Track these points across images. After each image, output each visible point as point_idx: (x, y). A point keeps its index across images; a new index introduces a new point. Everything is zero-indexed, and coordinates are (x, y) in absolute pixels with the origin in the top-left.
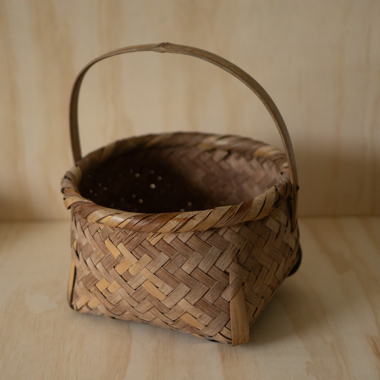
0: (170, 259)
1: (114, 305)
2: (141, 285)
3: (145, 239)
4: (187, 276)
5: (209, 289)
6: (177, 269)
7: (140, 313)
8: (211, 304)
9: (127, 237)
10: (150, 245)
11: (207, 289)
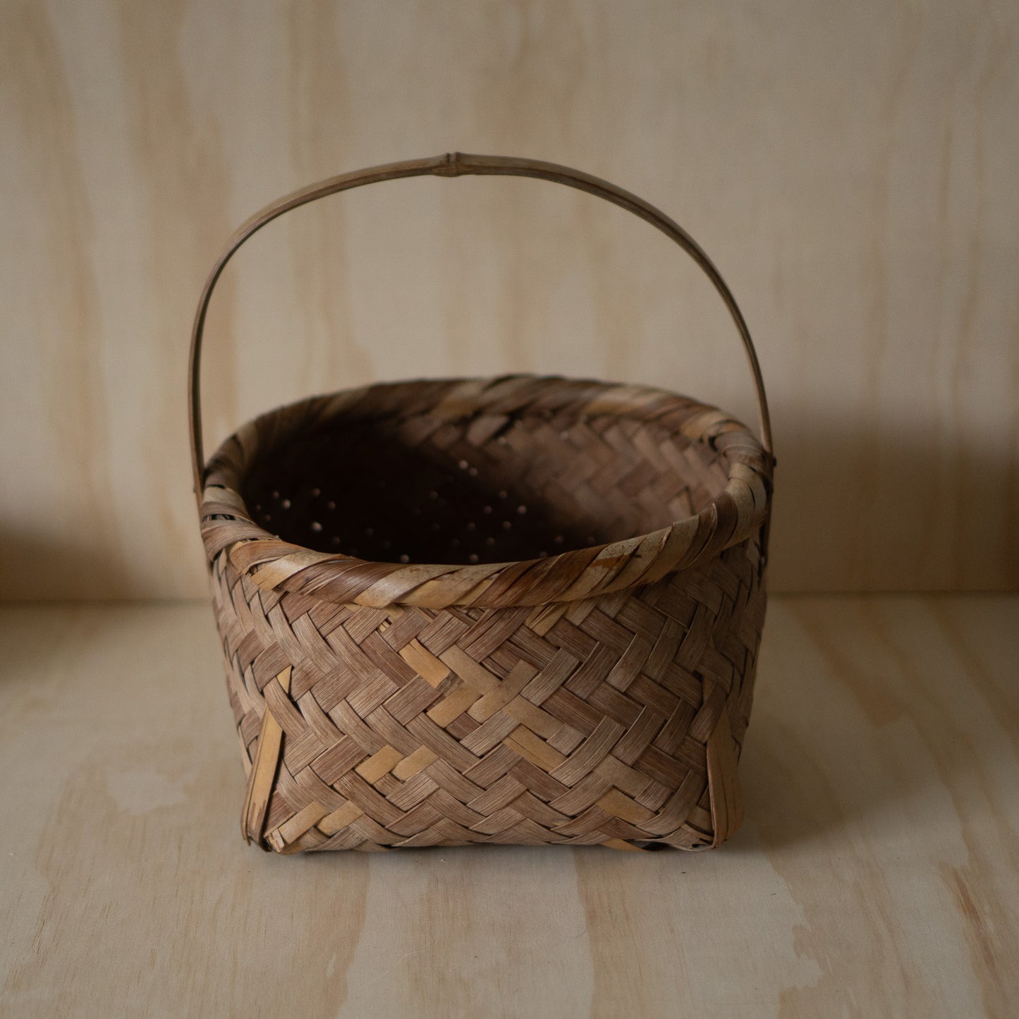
0: (580, 663)
1: (406, 812)
2: (501, 742)
3: (520, 626)
4: (618, 697)
5: (666, 721)
6: (596, 684)
7: (481, 815)
8: (669, 757)
9: (473, 627)
10: (533, 636)
11: (661, 721)
